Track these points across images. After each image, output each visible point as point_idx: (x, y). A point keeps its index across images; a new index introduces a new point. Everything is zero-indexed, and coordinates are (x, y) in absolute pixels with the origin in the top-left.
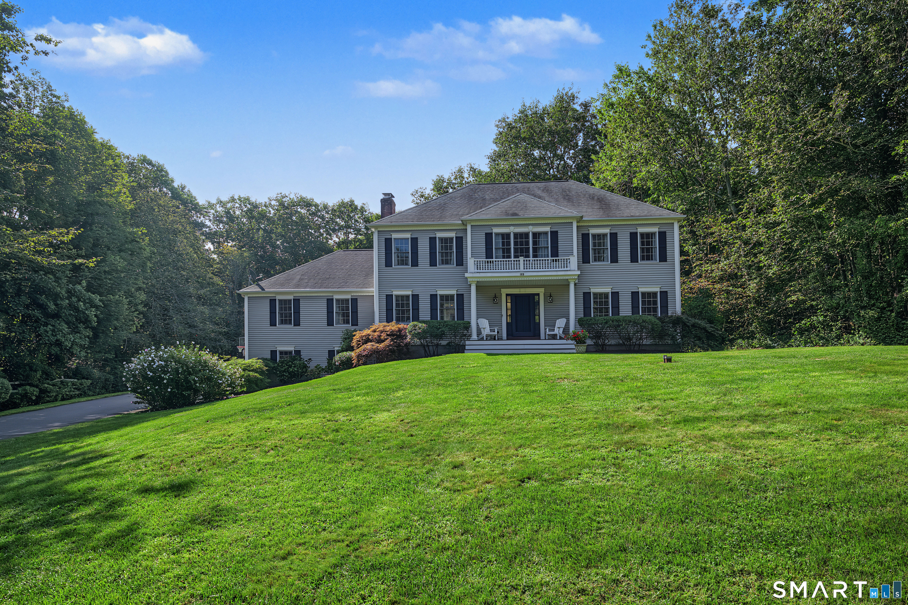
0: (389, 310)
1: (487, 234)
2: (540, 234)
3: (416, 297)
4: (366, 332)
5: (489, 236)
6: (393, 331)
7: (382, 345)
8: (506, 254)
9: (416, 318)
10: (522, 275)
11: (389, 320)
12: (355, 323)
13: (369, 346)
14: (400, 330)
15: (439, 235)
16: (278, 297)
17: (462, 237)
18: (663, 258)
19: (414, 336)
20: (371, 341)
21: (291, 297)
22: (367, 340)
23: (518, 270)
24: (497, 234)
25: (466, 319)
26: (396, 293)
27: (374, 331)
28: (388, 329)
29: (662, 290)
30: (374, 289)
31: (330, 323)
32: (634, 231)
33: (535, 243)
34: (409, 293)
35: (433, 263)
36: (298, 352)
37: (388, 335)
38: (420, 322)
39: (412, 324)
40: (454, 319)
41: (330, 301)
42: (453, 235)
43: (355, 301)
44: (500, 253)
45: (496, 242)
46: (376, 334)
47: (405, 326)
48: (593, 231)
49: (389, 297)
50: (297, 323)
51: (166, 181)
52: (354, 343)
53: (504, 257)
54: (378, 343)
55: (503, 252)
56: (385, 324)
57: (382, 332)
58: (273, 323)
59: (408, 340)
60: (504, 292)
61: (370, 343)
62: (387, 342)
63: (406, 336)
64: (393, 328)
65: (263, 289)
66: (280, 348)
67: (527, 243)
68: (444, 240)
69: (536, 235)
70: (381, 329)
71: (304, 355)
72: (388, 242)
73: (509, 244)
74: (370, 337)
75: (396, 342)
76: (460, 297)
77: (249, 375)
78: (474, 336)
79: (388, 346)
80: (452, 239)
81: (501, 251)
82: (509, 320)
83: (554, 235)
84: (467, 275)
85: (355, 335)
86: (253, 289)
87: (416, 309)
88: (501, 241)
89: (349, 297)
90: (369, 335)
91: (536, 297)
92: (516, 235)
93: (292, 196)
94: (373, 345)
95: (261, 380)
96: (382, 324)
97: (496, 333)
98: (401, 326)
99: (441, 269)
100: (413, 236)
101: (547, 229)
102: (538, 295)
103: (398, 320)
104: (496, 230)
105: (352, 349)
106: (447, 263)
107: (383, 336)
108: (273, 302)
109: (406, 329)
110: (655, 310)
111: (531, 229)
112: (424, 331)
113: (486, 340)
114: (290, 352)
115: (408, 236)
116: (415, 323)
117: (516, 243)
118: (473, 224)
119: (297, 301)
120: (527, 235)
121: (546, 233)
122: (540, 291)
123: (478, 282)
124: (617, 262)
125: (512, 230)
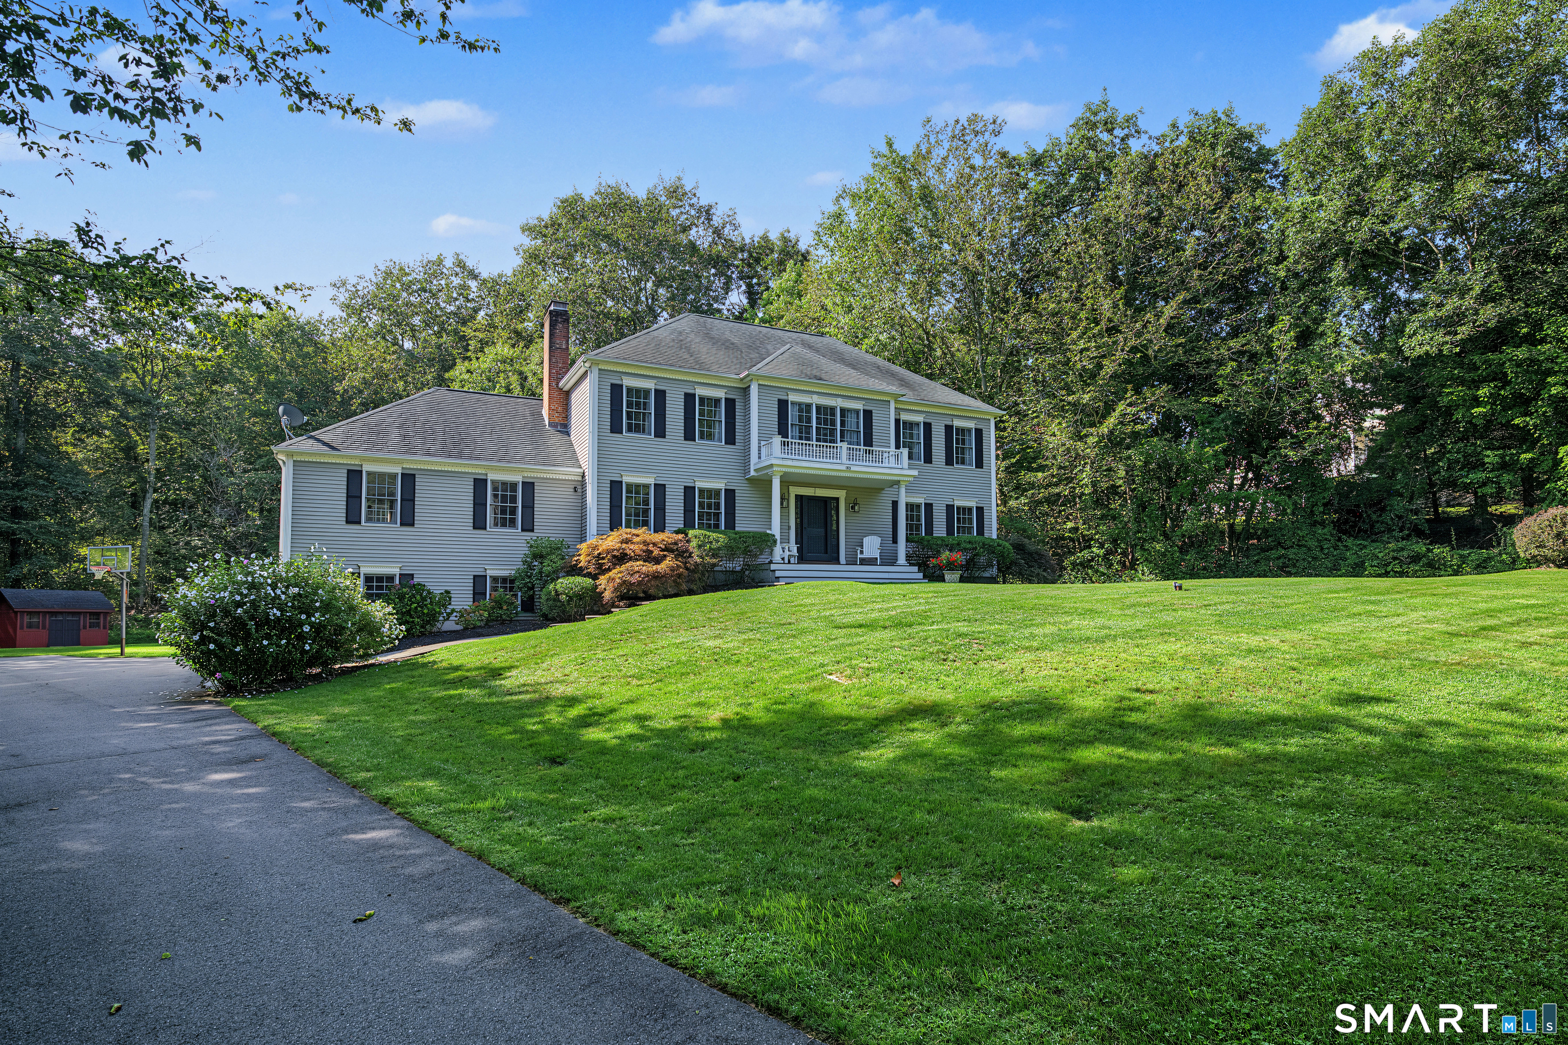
0: (615, 507)
1: (780, 401)
2: (849, 410)
3: (660, 489)
5: (783, 405)
8: (804, 434)
9: (660, 524)
10: (848, 469)
11: (614, 522)
12: (528, 527)
15: (700, 391)
16: (366, 468)
17: (736, 401)
18: (980, 464)
21: (396, 470)
23: (840, 462)
24: (794, 404)
25: (739, 530)
26: (627, 479)
29: (978, 505)
31: (479, 524)
32: (950, 423)
33: (843, 424)
34: (650, 480)
35: (689, 435)
36: (407, 576)
41: (480, 484)
42: (721, 394)
43: (529, 487)
44: (798, 432)
45: (792, 415)
48: (904, 417)
49: (616, 486)
50: (408, 520)
53: (801, 438)
55: (802, 433)
58: (353, 519)
60: (795, 490)
65: (333, 448)
66: (366, 569)
67: (833, 423)
68: (707, 401)
69: (845, 413)
72: (616, 389)
73: (809, 420)
76: (731, 495)
78: (777, 557)
80: (719, 400)
81: (799, 430)
82: (797, 535)
83: (868, 414)
86: (302, 445)
87: (661, 508)
88: (798, 414)
89: (515, 479)
91: (834, 504)
92: (819, 409)
99: (700, 445)
100: (658, 387)
101: (860, 406)
102: (837, 499)
103: (630, 525)
104: (792, 397)
106: (710, 438)
108: (353, 475)
111: (839, 403)
113: (790, 563)
114: (391, 578)
115: (650, 385)
117: (819, 420)
118: (761, 382)
119: (409, 479)
120: (833, 410)
121: (857, 412)
122: (841, 494)
123: (785, 474)
124: (931, 462)
125: (816, 400)
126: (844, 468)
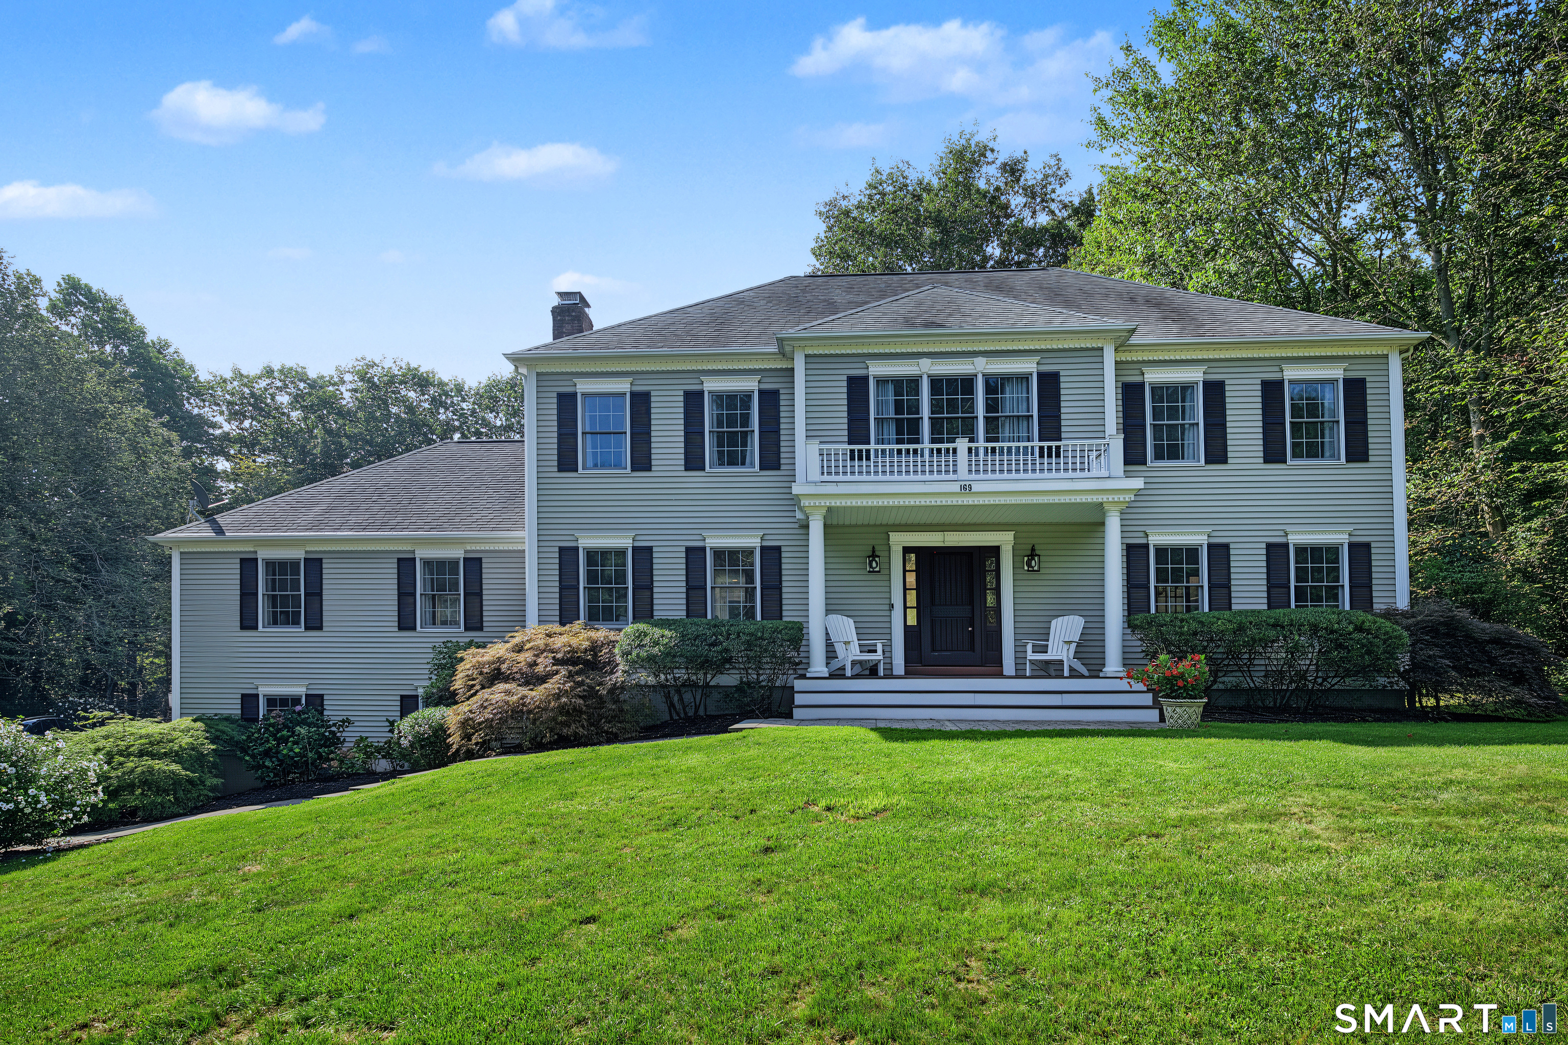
0: (567, 588)
1: (851, 380)
2: (1007, 379)
3: (644, 555)
4: (498, 650)
5: (857, 387)
6: (573, 651)
7: (537, 694)
8: (907, 431)
9: (645, 612)
10: (966, 489)
11: (566, 616)
12: (474, 622)
13: (498, 693)
14: (595, 648)
15: (711, 385)
16: (264, 554)
17: (775, 393)
18: (1358, 451)
19: (635, 665)
20: (507, 679)
21: (298, 554)
22: (495, 676)
23: (951, 476)
24: (882, 382)
25: (789, 615)
26: (588, 541)
27: (519, 649)
28: (558, 642)
29: (1355, 539)
30: (526, 535)
31: (406, 623)
32: (1273, 376)
33: (992, 406)
34: (624, 541)
35: (694, 461)
36: (316, 701)
37: (557, 662)
38: (656, 624)
39: (630, 628)
40: (753, 617)
41: (405, 565)
42: (751, 384)
43: (474, 564)
44: (891, 431)
45: (878, 403)
46: (525, 657)
47: (612, 636)
48: (1153, 376)
49: (567, 555)
50: (315, 624)
51: (125, 331)
52: (458, 684)
53: (899, 442)
54: (527, 683)
55: (899, 432)
56: (557, 628)
57: (539, 652)
58: (248, 622)
59: (619, 676)
60: (899, 540)
61: (502, 686)
62: (552, 685)
63: (612, 665)
64: (574, 642)
65: (219, 531)
66: (266, 689)
67: (970, 405)
68: (727, 400)
69: (995, 385)
70: (540, 642)
71: (333, 711)
72: (567, 402)
73: (915, 408)
74: (504, 667)
75: (581, 684)
76: (772, 555)
77: (151, 770)
78: (818, 666)
79: (557, 697)
80: (748, 396)
81: (893, 427)
82: (912, 620)
83: (1049, 381)
84: (796, 489)
85: (462, 660)
86: (195, 531)
87: (645, 586)
88: (891, 398)
89: (457, 553)
90: (500, 660)
92: (936, 383)
93: (387, 364)
94: (508, 692)
95: (190, 781)
96: (543, 629)
97: (879, 656)
98: (601, 633)
99: (716, 476)
100: (636, 389)
101: (1029, 366)
102: (997, 549)
103: (593, 616)
104: (877, 369)
105: (447, 698)
106: (732, 462)
107: (544, 664)
108: (248, 564)
109: (613, 643)
110: (1333, 594)
111: (981, 367)
112: (669, 654)
113: (854, 677)
114: (296, 700)
115: (623, 386)
116: (642, 626)
117: (936, 407)
118: (810, 351)
119: (314, 564)
120: (967, 383)
121: (1024, 378)
122: (1004, 540)
123: (830, 509)
124: (1224, 460)
125: (926, 368)
126: (956, 488)
